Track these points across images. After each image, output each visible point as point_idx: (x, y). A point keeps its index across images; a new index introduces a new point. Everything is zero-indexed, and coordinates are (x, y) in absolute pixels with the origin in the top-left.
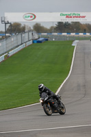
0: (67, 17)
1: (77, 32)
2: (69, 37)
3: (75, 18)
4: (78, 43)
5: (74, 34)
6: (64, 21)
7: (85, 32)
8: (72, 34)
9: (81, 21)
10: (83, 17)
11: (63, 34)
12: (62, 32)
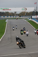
0: (3, 10)
1: (8, 16)
2: (4, 18)
3: (7, 10)
4: (8, 20)
5: (6, 17)
6: (2, 12)
7: (11, 16)
8: (5, 17)
9: (9, 11)
10: (10, 10)
11: (2, 17)
12: (1, 16)
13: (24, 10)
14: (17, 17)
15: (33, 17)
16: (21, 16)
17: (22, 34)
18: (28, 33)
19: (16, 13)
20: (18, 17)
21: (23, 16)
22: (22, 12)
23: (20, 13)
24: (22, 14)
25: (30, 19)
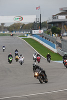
13: (18, 20)
14: (5, 32)
15: (34, 32)
16: (12, 31)
17: (10, 62)
18: (22, 60)
19: (4, 25)
20: (8, 32)
21: (16, 31)
22: (15, 24)
23: (11, 26)
24: (15, 27)
25: (29, 36)
